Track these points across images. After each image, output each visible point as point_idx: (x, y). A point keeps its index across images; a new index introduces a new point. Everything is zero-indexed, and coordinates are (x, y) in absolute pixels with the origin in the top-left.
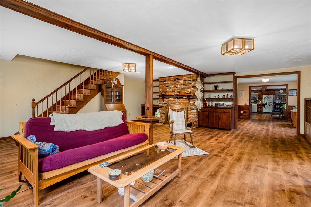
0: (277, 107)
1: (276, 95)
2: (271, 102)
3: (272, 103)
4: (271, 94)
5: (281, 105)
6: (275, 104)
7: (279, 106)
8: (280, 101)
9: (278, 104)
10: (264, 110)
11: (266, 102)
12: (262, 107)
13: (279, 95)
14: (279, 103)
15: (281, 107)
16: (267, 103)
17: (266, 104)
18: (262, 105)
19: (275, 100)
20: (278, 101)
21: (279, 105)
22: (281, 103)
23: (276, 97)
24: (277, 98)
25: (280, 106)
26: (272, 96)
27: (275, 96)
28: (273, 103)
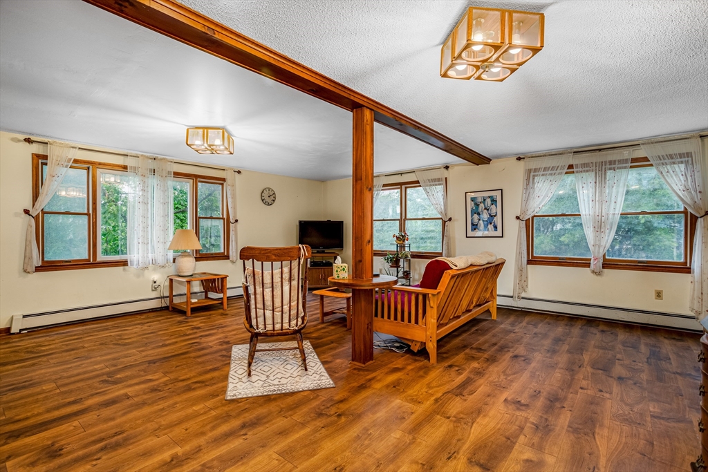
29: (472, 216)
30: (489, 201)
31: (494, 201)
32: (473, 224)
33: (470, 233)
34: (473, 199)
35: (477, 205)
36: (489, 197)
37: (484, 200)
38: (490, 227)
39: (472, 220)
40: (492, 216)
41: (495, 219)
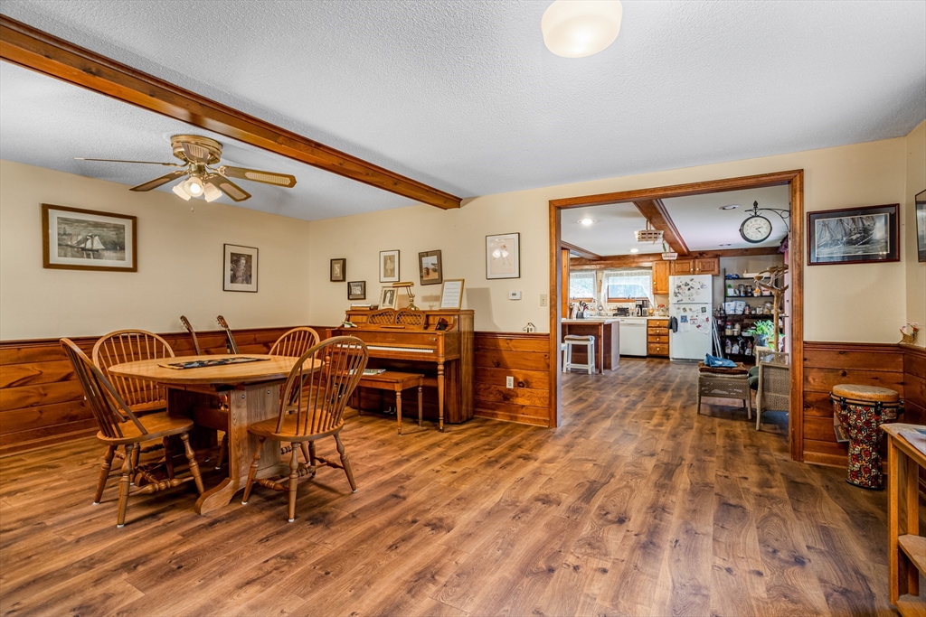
0: (728, 332)
1: (727, 278)
2: (704, 310)
3: (709, 313)
4: (703, 272)
5: (746, 321)
6: (721, 318)
7: (737, 326)
8: (743, 304)
9: (736, 319)
10: (678, 347)
11: (685, 310)
12: (668, 335)
13: (738, 278)
14: (739, 312)
15: (744, 334)
16: (689, 315)
17: (684, 319)
18: (667, 323)
19: (720, 298)
20: (733, 304)
21: (737, 321)
22: (747, 312)
23: (726, 287)
24: (731, 292)
25: (744, 328)
26: (707, 279)
27: (720, 281)
28: (714, 315)
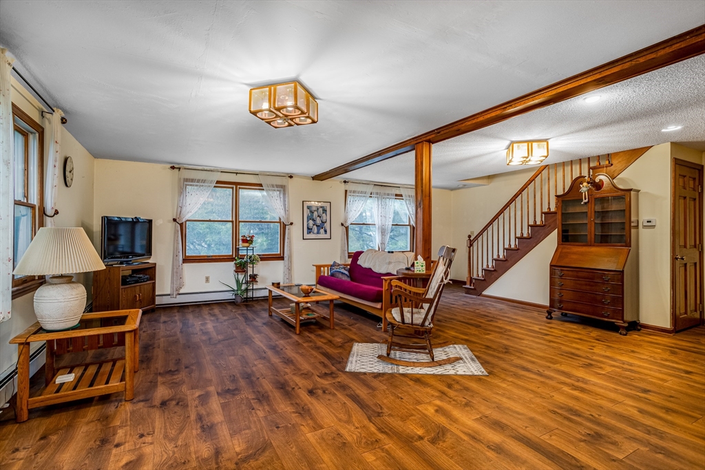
29: (308, 221)
30: (321, 210)
31: (325, 211)
32: (308, 228)
33: (306, 236)
34: (309, 208)
35: (312, 212)
36: (321, 207)
37: (318, 209)
38: (322, 231)
39: (308, 225)
40: (323, 223)
41: (325, 225)
